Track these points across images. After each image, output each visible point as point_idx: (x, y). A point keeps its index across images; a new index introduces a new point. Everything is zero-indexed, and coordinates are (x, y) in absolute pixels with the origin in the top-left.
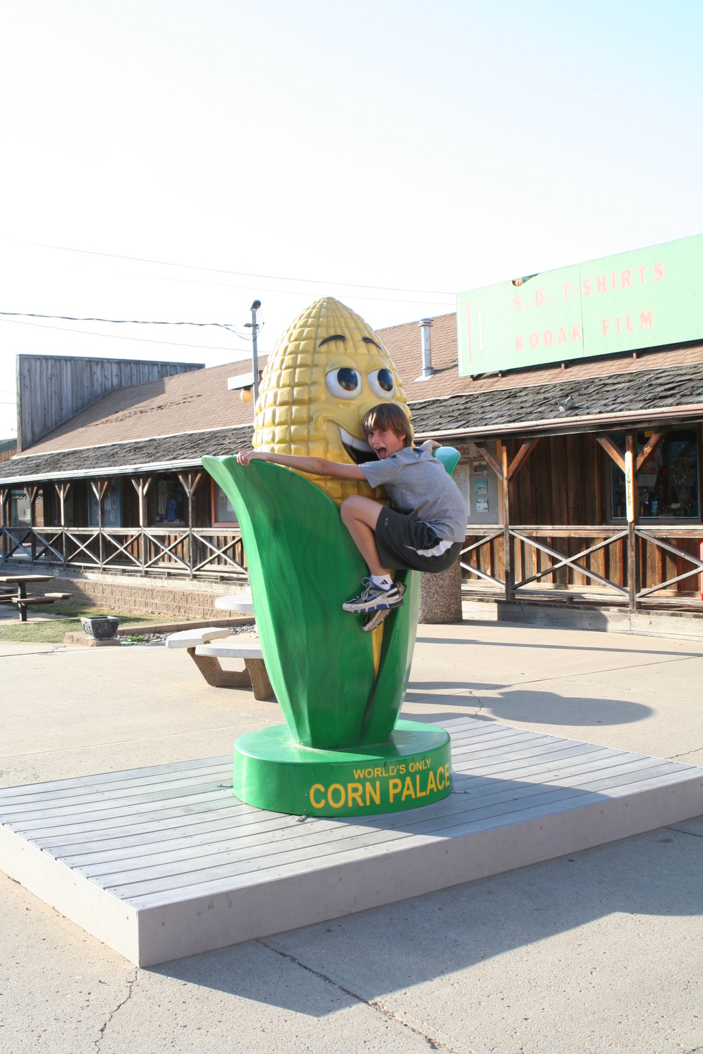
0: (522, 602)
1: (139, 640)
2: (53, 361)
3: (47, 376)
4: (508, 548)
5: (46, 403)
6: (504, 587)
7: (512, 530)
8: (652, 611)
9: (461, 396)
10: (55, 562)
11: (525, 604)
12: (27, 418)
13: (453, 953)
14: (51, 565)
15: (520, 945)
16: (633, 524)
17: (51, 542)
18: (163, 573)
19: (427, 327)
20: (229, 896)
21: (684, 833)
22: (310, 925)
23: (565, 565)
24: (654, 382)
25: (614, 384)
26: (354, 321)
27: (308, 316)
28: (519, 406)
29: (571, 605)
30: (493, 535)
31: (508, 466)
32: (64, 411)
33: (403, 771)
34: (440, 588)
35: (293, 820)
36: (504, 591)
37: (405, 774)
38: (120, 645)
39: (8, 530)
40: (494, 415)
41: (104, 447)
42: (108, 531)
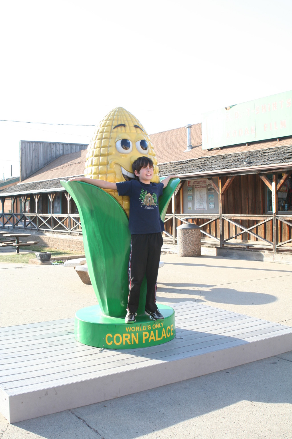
0: (227, 248)
1: (60, 263)
2: (35, 143)
3: (32, 149)
4: (221, 224)
5: (32, 161)
6: (219, 241)
7: (223, 216)
8: (283, 253)
9: (203, 158)
10: (34, 228)
11: (228, 249)
12: (24, 168)
13: (161, 420)
14: (32, 229)
15: (194, 417)
16: (275, 214)
17: (32, 220)
18: (77, 234)
19: (189, 128)
20: (55, 389)
21: (283, 359)
22: (97, 403)
23: (246, 232)
24: (285, 152)
25: (268, 152)
26: (131, 118)
27: (109, 116)
28: (227, 162)
29: (248, 250)
30: (215, 219)
31: (222, 188)
32: (40, 164)
33: (149, 328)
34: (191, 241)
35: (97, 350)
36: (219, 243)
37: (150, 329)
38: (52, 265)
39: (15, 214)
40: (216, 166)
41: (54, 180)
42: (55, 215)
